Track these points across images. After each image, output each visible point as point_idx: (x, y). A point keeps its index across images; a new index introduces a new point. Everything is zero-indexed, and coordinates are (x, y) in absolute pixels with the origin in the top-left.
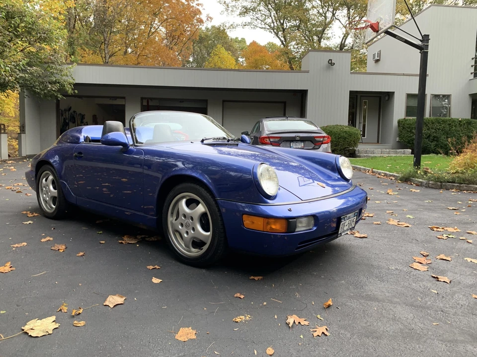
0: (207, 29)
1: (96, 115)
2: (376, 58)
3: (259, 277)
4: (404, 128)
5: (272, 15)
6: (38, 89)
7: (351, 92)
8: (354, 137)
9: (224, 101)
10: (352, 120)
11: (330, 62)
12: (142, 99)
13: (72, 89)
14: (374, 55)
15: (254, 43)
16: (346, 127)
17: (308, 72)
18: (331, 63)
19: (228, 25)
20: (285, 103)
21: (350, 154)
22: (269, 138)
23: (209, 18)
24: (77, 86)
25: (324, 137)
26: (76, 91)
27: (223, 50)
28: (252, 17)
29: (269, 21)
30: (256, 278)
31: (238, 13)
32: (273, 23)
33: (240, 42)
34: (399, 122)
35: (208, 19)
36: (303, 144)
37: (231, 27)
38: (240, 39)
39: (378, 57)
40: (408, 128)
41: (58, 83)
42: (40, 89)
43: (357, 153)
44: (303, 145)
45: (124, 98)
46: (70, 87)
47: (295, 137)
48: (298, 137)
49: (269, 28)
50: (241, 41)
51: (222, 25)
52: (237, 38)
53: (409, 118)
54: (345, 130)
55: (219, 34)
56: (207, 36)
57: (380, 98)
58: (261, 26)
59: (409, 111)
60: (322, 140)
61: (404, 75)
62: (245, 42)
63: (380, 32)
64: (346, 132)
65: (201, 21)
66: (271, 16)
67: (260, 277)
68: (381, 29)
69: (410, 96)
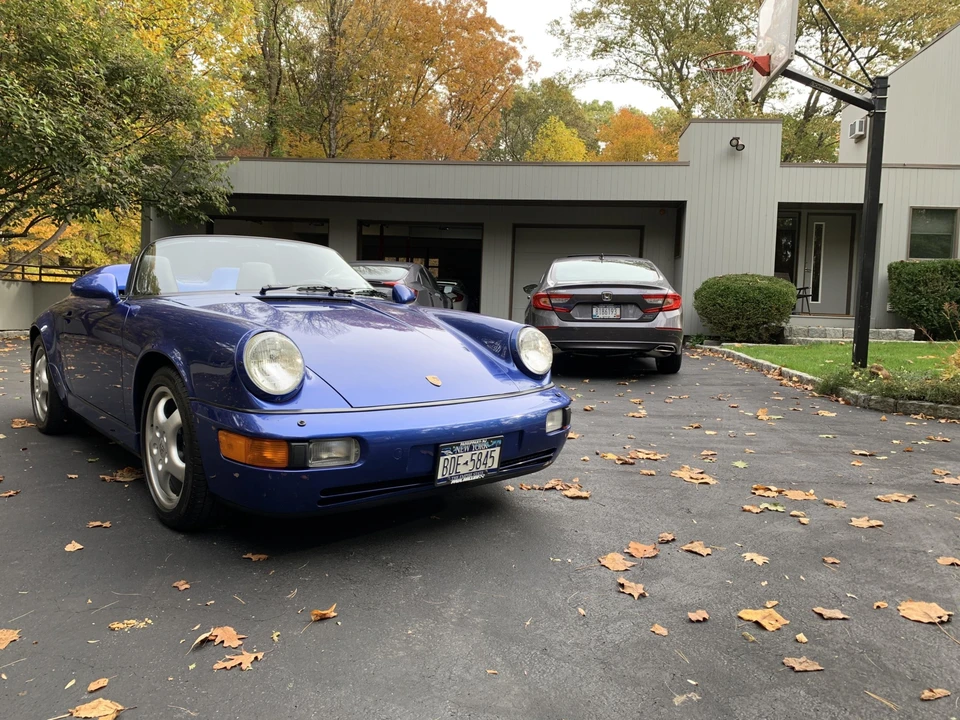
0: (533, 86)
2: (857, 132)
3: (260, 556)
4: (899, 282)
5: (659, 53)
6: (163, 205)
7: (781, 205)
8: (779, 300)
9: (515, 226)
10: (785, 265)
11: (734, 142)
12: (361, 224)
13: (227, 204)
14: (853, 127)
15: (628, 113)
16: (770, 279)
17: (686, 164)
18: (736, 146)
19: (569, 77)
20: (641, 228)
21: (772, 335)
22: (549, 296)
23: (534, 64)
24: (235, 198)
25: (665, 297)
26: (233, 208)
27: (561, 127)
28: (617, 58)
29: (653, 64)
30: (255, 558)
31: (590, 52)
32: (662, 68)
33: (602, 109)
34: (891, 269)
35: (530, 66)
36: (618, 310)
37: (576, 80)
38: (601, 103)
39: (860, 130)
40: (908, 281)
41: (201, 193)
42: (167, 204)
43: (786, 333)
44: (618, 313)
45: (327, 221)
46: (221, 200)
47: (601, 297)
48: (607, 295)
49: (652, 78)
50: (603, 107)
51: (557, 77)
52: (595, 102)
53: (917, 260)
54: (759, 285)
55: (555, 94)
56: (531, 99)
57: (854, 216)
58: (636, 76)
59: (917, 246)
60: (660, 302)
61: (904, 166)
62: (611, 109)
63: (772, 74)
64: (759, 289)
65: (517, 72)
66: (656, 54)
67: (263, 557)
68: (774, 67)
69: (917, 213)
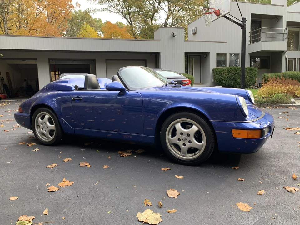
0: (76, 12)
1: (8, 72)
2: (194, 32)
3: (237, 167)
4: (217, 74)
5: (121, 4)
7: (185, 53)
11: (173, 34)
12: (49, 59)
14: (193, 30)
15: (108, 23)
16: (184, 74)
17: (159, 40)
18: (173, 35)
19: (92, 10)
23: (78, 5)
26: (1, 55)
27: (88, 27)
28: (108, 5)
29: (119, 7)
30: (236, 168)
31: (98, 2)
32: (122, 9)
33: (98, 21)
34: (214, 70)
35: (77, 6)
37: (94, 11)
38: (97, 19)
39: (195, 31)
40: (219, 73)
45: (36, 59)
49: (119, 12)
50: (98, 20)
51: (88, 10)
52: (96, 19)
53: (219, 67)
55: (85, 16)
56: (76, 17)
57: (201, 56)
58: (114, 11)
59: (219, 63)
60: (186, 82)
61: (214, 42)
62: (101, 21)
63: (220, 16)
65: (73, 7)
66: (120, 5)
68: (221, 14)
69: (218, 55)
